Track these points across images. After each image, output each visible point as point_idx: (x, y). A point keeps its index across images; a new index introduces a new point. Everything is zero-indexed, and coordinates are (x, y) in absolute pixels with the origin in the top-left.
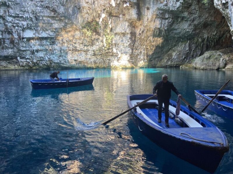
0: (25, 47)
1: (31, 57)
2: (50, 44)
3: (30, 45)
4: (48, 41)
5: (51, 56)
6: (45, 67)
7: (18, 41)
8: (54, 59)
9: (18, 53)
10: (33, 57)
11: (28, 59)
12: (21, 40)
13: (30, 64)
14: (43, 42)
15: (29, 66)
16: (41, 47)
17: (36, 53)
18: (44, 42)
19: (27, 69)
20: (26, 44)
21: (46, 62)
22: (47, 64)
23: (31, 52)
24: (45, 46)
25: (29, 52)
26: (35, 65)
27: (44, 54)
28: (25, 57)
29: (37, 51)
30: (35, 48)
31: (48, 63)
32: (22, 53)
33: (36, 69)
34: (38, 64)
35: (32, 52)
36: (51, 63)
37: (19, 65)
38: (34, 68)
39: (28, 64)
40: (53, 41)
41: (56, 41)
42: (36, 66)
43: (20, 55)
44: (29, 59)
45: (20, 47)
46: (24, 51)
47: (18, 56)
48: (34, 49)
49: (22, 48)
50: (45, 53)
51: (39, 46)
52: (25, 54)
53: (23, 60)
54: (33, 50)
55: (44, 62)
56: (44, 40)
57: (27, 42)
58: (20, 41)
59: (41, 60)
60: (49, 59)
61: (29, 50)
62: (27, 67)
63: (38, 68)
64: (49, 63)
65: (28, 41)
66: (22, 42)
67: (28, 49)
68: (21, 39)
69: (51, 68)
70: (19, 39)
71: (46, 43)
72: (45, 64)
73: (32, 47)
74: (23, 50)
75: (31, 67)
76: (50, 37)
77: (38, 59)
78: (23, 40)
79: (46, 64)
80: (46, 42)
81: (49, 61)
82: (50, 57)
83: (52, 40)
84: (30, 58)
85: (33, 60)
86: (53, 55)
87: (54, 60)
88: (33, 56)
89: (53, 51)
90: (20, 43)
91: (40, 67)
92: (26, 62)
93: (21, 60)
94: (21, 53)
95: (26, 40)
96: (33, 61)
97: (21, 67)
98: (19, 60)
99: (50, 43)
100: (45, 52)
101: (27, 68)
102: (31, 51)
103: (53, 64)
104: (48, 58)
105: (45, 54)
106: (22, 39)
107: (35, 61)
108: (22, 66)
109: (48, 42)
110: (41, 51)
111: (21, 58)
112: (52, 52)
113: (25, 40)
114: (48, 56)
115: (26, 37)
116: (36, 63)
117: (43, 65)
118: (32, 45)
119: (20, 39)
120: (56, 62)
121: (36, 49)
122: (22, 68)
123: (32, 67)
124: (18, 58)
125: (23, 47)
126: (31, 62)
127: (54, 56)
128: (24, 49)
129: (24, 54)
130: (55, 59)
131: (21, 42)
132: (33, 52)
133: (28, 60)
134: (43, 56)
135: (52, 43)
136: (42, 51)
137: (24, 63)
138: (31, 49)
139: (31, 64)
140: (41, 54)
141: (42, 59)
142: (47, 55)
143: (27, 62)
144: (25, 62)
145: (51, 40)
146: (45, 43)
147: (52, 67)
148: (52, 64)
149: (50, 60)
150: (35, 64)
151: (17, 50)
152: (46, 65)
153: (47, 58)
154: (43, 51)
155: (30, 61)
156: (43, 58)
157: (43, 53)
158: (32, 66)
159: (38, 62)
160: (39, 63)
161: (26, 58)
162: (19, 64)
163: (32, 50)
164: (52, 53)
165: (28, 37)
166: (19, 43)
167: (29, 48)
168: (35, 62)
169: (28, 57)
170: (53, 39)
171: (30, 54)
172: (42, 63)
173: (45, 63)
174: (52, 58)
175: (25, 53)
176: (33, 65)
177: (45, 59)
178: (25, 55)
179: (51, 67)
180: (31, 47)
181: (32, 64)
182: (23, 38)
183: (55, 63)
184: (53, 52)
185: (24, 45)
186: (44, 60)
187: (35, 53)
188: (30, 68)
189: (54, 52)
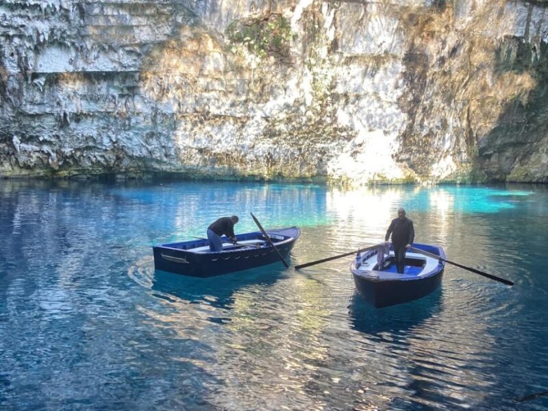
0: (39, 104)
1: (58, 137)
2: (122, 96)
3: (55, 98)
4: (116, 84)
5: (122, 136)
6: (99, 171)
7: (20, 84)
8: (130, 146)
9: (15, 122)
10: (62, 138)
11: (45, 142)
12: (29, 82)
13: (52, 160)
14: (99, 86)
15: (48, 166)
16: (92, 103)
17: (73, 125)
18: (102, 88)
19: (39, 178)
20: (43, 93)
21: (104, 154)
22: (106, 160)
23: (56, 120)
24: (104, 101)
25: (49, 121)
26: (66, 163)
27: (98, 129)
28: (38, 137)
29: (78, 117)
30: (71, 109)
31: (111, 157)
32: (27, 123)
33: (70, 179)
34: (76, 162)
35: (60, 121)
36: (118, 158)
37: (17, 162)
38: (64, 173)
39: (45, 161)
40: (131, 85)
41: (141, 84)
42: (70, 166)
43: (21, 128)
44: (50, 143)
45: (24, 103)
46: (33, 116)
47: (17, 133)
48: (68, 111)
49: (28, 106)
50: (102, 123)
51: (84, 102)
52: (39, 126)
53: (30, 147)
54: (65, 115)
55: (96, 156)
56: (102, 81)
57: (47, 87)
58: (25, 86)
59: (88, 148)
60: (114, 143)
61: (53, 114)
62: (41, 168)
63: (76, 173)
64: (115, 158)
65: (50, 86)
66: (31, 87)
67: (48, 110)
68: (30, 78)
69: (119, 176)
70: (23, 78)
71: (108, 91)
72: (99, 162)
73: (63, 104)
74: (32, 113)
75: (54, 172)
76: (121, 72)
77: (77, 145)
78: (36, 81)
79: (102, 160)
80: (109, 86)
81: (112, 150)
82: (119, 137)
83: (129, 83)
84: (53, 140)
85: (60, 147)
86: (129, 129)
87: (129, 148)
88: (62, 133)
89: (129, 119)
90: (24, 89)
91: (83, 171)
92: (38, 152)
93: (24, 145)
94: (25, 122)
95: (46, 82)
96: (63, 150)
97: (21, 168)
98: (17, 146)
99: (122, 90)
100: (101, 121)
101: (42, 174)
102: (58, 119)
103: (126, 162)
104: (111, 140)
105: (103, 128)
106: (33, 79)
107: (67, 151)
108: (27, 167)
109: (115, 87)
110: (91, 116)
111: (25, 140)
112: (125, 122)
113: (42, 81)
114: (110, 133)
115: (45, 72)
116: (72, 156)
117: (92, 163)
118: (61, 97)
119: (26, 79)
120: (136, 154)
121: (75, 111)
122: (25, 172)
123: (59, 171)
124: (16, 139)
125: (32, 103)
126: (54, 155)
127: (131, 134)
128: (36, 110)
129: (34, 128)
130: (135, 144)
131: (27, 88)
132: (63, 122)
133: (46, 148)
134: (94, 133)
135: (126, 92)
136: (93, 116)
137: (32, 157)
138: (59, 109)
139: (55, 161)
140: (88, 129)
141: (91, 144)
142: (109, 129)
143: (43, 152)
144: (37, 154)
145: (124, 81)
146: (104, 91)
147: (123, 170)
148: (121, 163)
149: (117, 149)
150: (66, 161)
151: (13, 112)
152: (102, 165)
153: (106, 141)
154: (96, 119)
155: (53, 151)
156: (94, 141)
157: (95, 123)
158: (57, 168)
159: (78, 154)
160: (79, 157)
161: (41, 139)
162: (17, 159)
163: (62, 115)
164: (124, 125)
165: (52, 71)
166: (20, 91)
167: (52, 106)
168: (68, 155)
169: (46, 137)
170: (133, 76)
171: (54, 126)
172: (89, 157)
173: (99, 159)
174: (125, 140)
175: (37, 124)
176: (60, 163)
177: (101, 144)
178: (37, 129)
179: (120, 173)
180: (59, 104)
181: (59, 160)
182: (35, 76)
183: (131, 157)
184: (127, 122)
185: (38, 98)
186: (99, 146)
187: (68, 125)
188: (49, 174)
189: (133, 121)
